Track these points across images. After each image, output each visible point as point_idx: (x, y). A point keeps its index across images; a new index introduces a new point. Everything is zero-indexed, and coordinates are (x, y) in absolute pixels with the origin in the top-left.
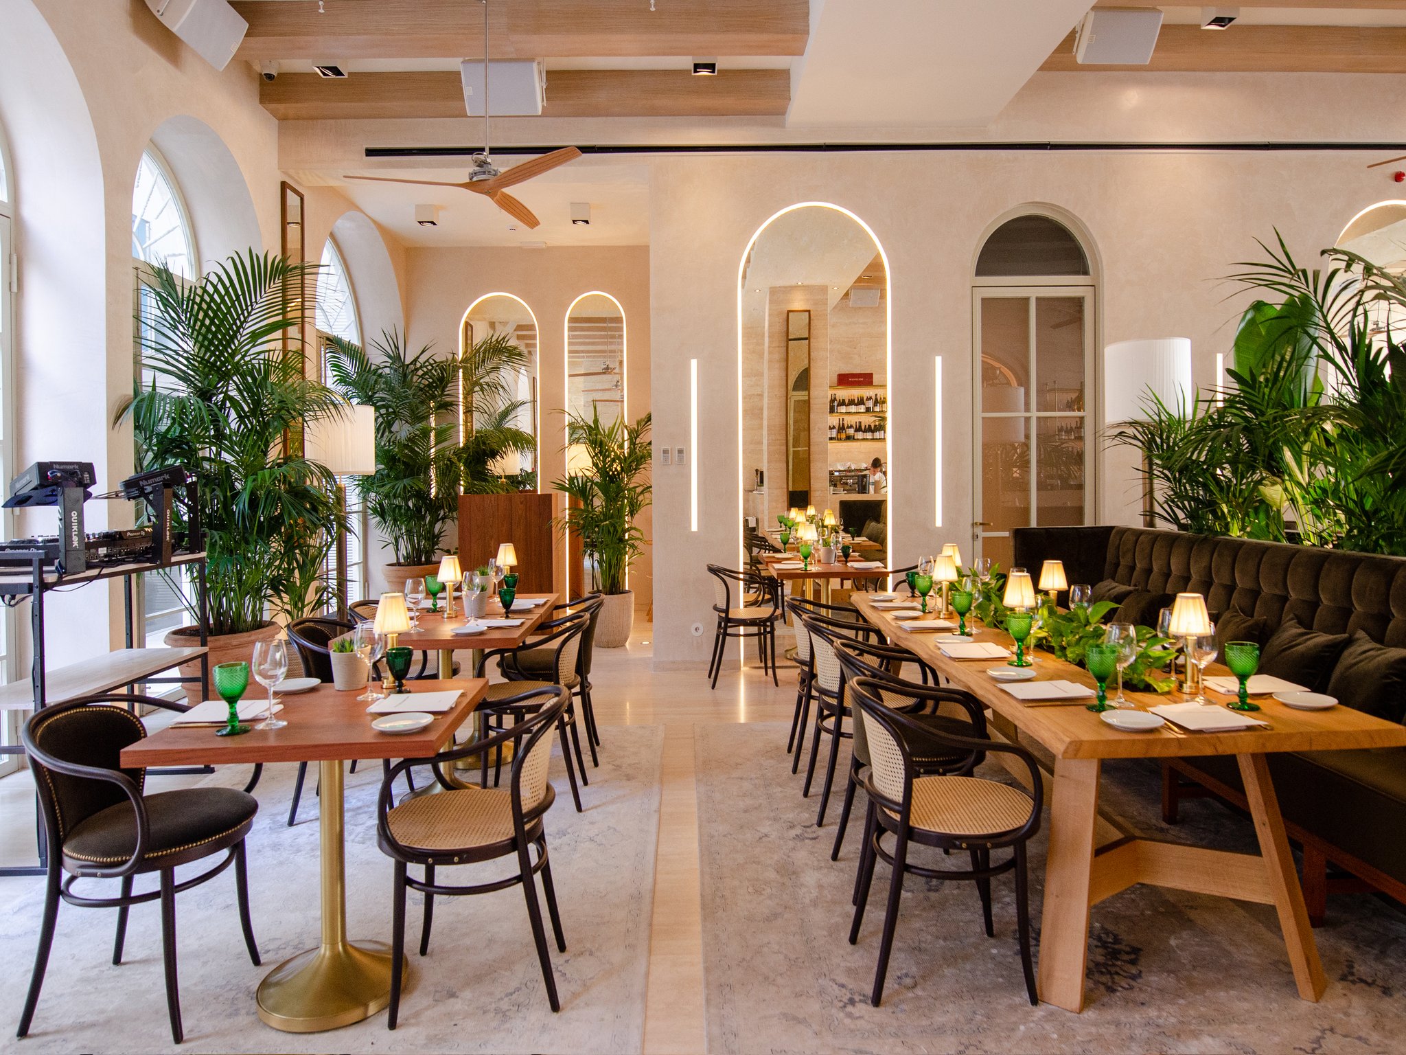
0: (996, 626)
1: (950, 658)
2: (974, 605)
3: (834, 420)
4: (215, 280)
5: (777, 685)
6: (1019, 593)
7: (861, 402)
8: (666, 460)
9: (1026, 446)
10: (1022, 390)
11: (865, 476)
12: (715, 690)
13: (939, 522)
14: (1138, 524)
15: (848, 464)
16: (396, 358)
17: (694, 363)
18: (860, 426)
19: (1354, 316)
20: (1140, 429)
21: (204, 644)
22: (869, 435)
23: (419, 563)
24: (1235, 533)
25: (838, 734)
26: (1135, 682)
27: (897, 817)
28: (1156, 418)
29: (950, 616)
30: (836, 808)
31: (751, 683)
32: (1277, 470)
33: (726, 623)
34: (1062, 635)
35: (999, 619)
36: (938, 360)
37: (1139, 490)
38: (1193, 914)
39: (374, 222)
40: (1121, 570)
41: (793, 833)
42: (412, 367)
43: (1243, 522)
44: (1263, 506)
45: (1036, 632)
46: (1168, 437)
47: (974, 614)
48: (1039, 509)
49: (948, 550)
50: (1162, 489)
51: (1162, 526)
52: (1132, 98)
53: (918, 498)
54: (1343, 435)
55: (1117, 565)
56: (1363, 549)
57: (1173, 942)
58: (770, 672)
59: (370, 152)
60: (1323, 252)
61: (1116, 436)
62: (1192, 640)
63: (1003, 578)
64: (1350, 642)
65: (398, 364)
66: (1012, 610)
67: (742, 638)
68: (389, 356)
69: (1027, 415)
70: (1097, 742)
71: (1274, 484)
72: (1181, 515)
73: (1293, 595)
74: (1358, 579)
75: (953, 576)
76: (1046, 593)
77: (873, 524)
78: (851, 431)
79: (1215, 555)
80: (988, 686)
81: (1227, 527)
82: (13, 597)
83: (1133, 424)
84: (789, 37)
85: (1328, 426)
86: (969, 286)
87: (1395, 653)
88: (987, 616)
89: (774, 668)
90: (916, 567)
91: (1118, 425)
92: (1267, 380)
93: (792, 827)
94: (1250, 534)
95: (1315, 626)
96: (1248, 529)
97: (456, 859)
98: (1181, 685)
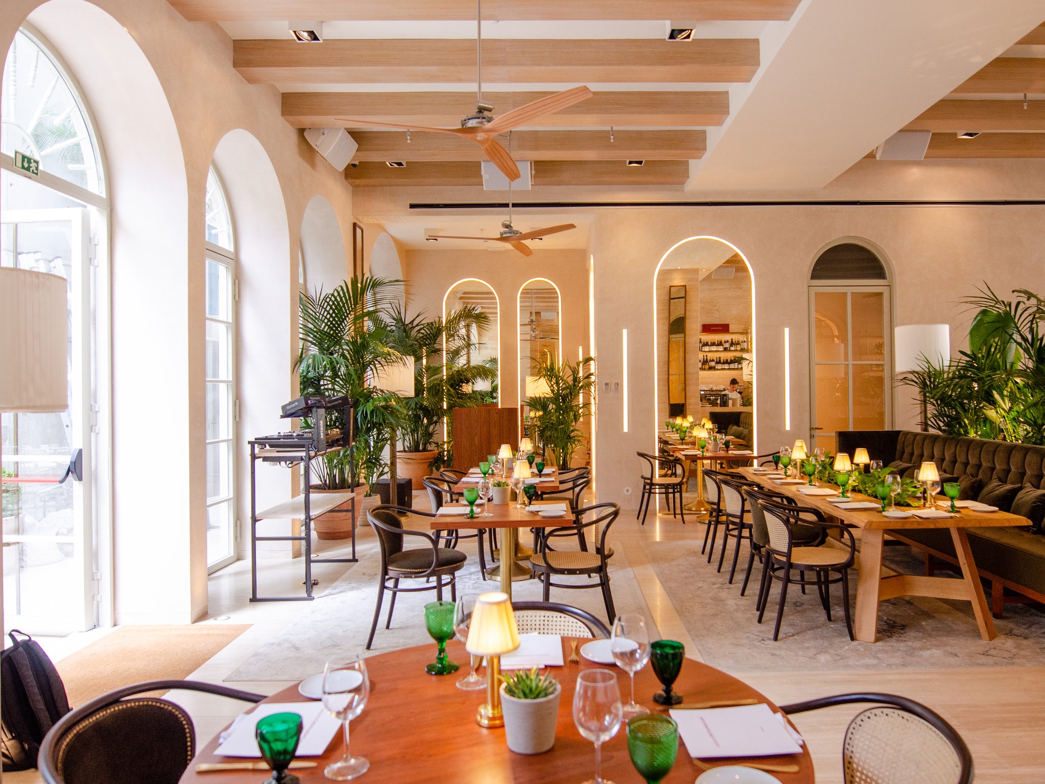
0: (829, 482)
1: (806, 495)
2: (817, 471)
3: (701, 356)
4: (339, 289)
5: (684, 523)
6: (842, 463)
7: (720, 344)
8: (607, 389)
9: (846, 379)
10: (843, 345)
11: (725, 395)
12: (644, 526)
13: (788, 428)
14: (918, 430)
15: (711, 386)
16: (399, 320)
17: (625, 332)
18: (720, 360)
19: (1032, 324)
20: (916, 375)
21: (352, 492)
22: (726, 366)
23: (418, 451)
24: (972, 435)
25: (740, 537)
26: (902, 503)
27: (784, 559)
28: (927, 370)
29: (802, 478)
30: (740, 577)
31: (664, 522)
32: (993, 403)
33: (649, 486)
34: (866, 484)
35: (831, 478)
36: (787, 330)
37: (918, 409)
38: (935, 615)
39: (392, 237)
40: (905, 456)
41: (716, 586)
42: (410, 325)
43: (976, 429)
44: (986, 419)
45: (852, 482)
46: (935, 381)
47: (816, 476)
48: (854, 418)
49: (799, 443)
50: (931, 410)
51: (932, 431)
52: (915, 173)
53: (773, 412)
54: (1027, 385)
55: (903, 452)
56: (1035, 443)
57: (923, 623)
58: (679, 517)
59: (413, 206)
60: (1013, 292)
61: (901, 380)
62: (929, 483)
63: (833, 459)
64: (1020, 488)
65: (400, 324)
66: (839, 471)
67: (657, 495)
68: (394, 319)
69: (847, 363)
70: (879, 522)
71: (991, 409)
72: (941, 424)
73: (998, 467)
74: (1028, 458)
75: (804, 457)
76: (858, 465)
77: (735, 427)
78: (713, 364)
79: (958, 447)
80: (829, 505)
81: (966, 432)
82: (292, 463)
83: (913, 372)
84: (694, 151)
85: (1018, 380)
86: (806, 286)
87: (1040, 492)
88: (824, 476)
89: (682, 514)
90: (779, 452)
91: (903, 373)
92: (983, 356)
93: (715, 584)
94: (980, 436)
95: (1008, 482)
96: (979, 433)
97: (578, 572)
98: (925, 504)
